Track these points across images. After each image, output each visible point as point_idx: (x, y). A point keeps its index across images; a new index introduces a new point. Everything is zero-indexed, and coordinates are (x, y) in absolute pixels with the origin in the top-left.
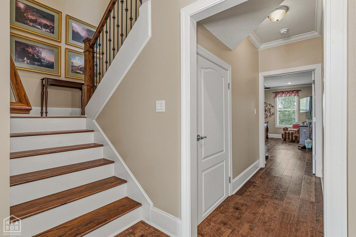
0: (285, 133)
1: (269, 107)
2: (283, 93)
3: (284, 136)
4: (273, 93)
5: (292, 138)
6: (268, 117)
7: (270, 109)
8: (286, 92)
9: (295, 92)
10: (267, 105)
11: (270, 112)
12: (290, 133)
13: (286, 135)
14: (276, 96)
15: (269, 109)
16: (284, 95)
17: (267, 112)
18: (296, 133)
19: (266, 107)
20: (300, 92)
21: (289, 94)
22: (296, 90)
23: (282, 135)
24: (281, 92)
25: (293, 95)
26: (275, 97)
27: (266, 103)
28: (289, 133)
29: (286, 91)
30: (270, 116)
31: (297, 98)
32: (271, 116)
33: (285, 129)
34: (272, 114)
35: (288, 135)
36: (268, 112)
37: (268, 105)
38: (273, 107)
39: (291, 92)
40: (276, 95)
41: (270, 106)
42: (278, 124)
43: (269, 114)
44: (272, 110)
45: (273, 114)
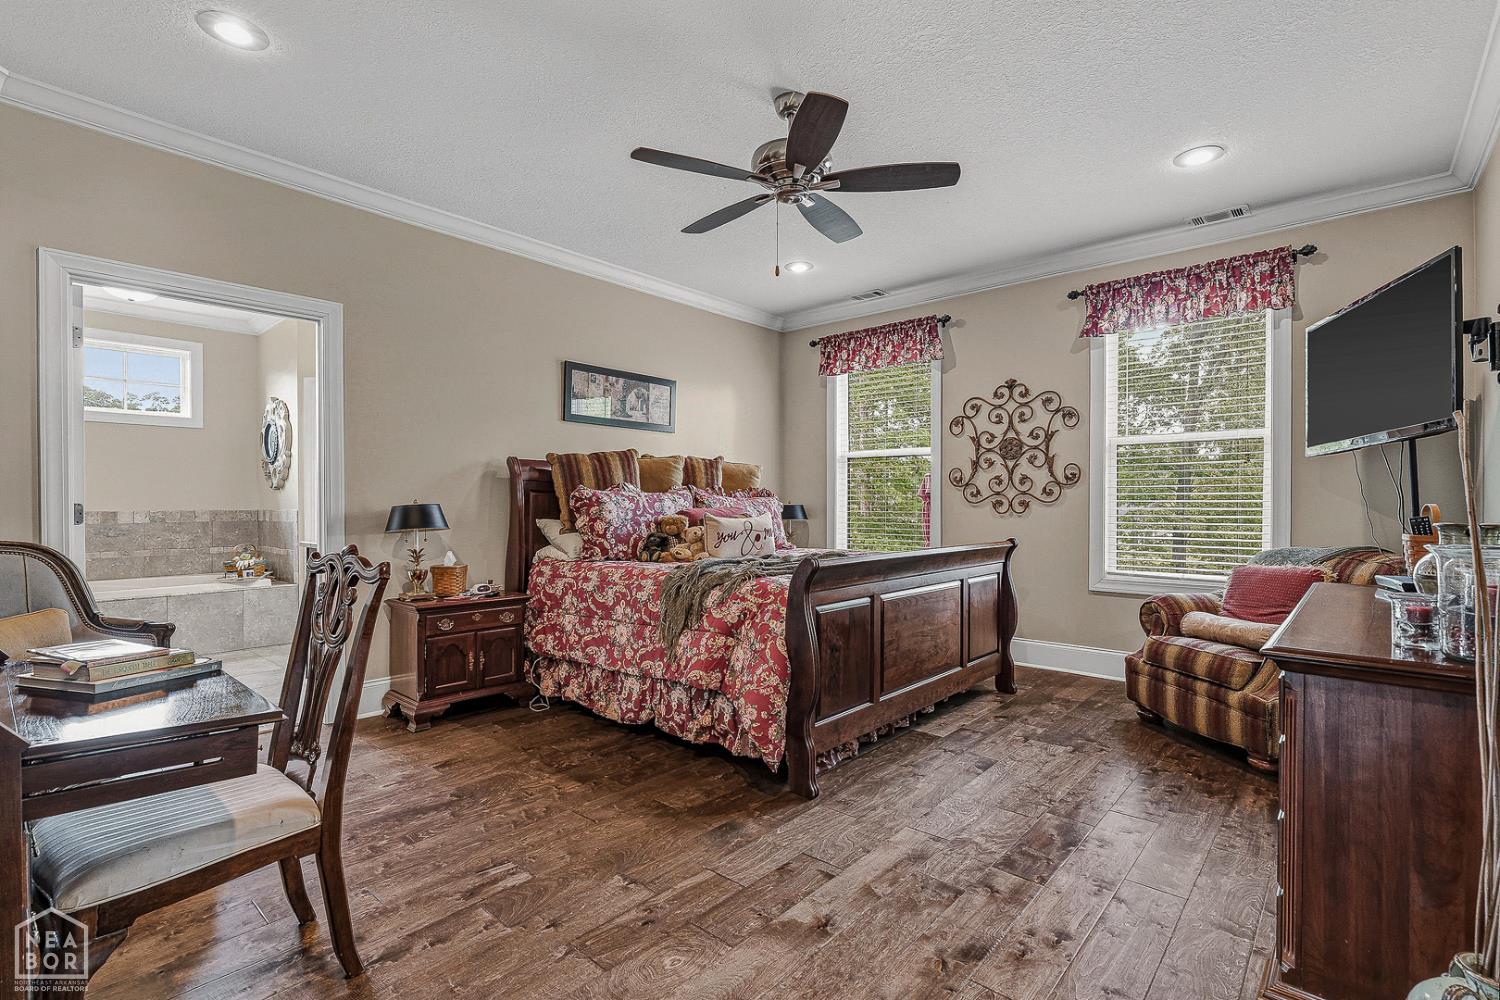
0: (1155, 656)
1: (1041, 418)
2: (1149, 293)
3: (1143, 682)
4: (1073, 295)
5: (1218, 717)
6: (1034, 506)
7: (1049, 436)
8: (1182, 284)
9: (1264, 266)
10: (1026, 404)
11: (1050, 462)
12: (1201, 666)
13: (1157, 679)
14: (1095, 325)
15: (1042, 434)
16: (1159, 308)
17: (1024, 461)
18: (1257, 667)
19: (1016, 420)
20: (1305, 271)
21: (1207, 297)
22: (1265, 253)
23: (1132, 668)
24: (1137, 279)
25: (1241, 305)
26: (1087, 332)
27: (1017, 391)
28: (1186, 659)
29: (1178, 271)
30: (1050, 493)
31: (1276, 326)
32: (1056, 490)
33: (1162, 616)
34: (1062, 479)
35: (1178, 684)
36: (1031, 461)
37: (1037, 405)
38: (1074, 421)
39: (1222, 276)
40: (1095, 308)
41: (1053, 406)
42: (1110, 563)
43: (1041, 478)
44: (1064, 448)
45: (1072, 479)
